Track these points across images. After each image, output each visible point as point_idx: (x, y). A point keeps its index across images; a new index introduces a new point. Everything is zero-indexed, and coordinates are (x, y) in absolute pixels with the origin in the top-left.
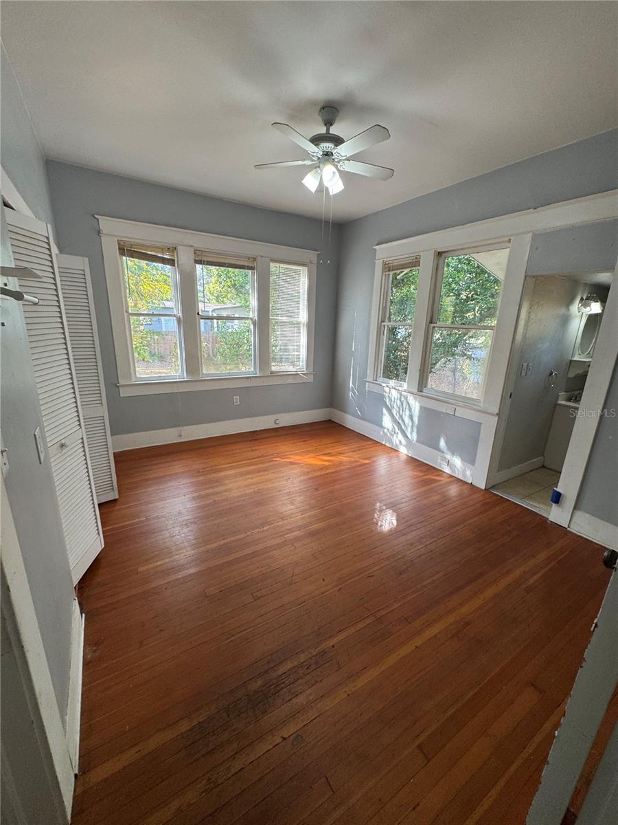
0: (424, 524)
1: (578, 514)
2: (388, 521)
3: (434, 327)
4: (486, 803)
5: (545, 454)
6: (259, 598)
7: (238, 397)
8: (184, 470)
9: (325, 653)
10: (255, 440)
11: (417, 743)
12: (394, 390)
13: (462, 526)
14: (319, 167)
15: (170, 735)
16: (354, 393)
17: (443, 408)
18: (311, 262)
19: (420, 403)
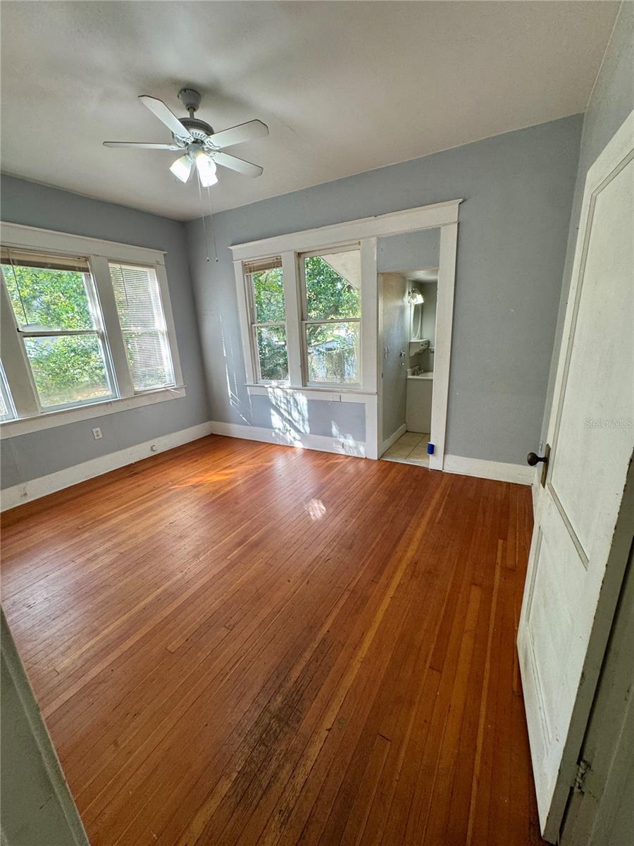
0: (347, 501)
1: (448, 457)
2: (317, 510)
3: (306, 324)
4: (487, 675)
5: (407, 421)
6: (234, 626)
7: (98, 429)
8: (52, 534)
9: (325, 641)
10: (136, 474)
11: (428, 666)
12: (277, 390)
13: (376, 493)
14: (188, 154)
15: (213, 804)
16: (236, 401)
17: (329, 397)
18: (158, 263)
19: (307, 397)
